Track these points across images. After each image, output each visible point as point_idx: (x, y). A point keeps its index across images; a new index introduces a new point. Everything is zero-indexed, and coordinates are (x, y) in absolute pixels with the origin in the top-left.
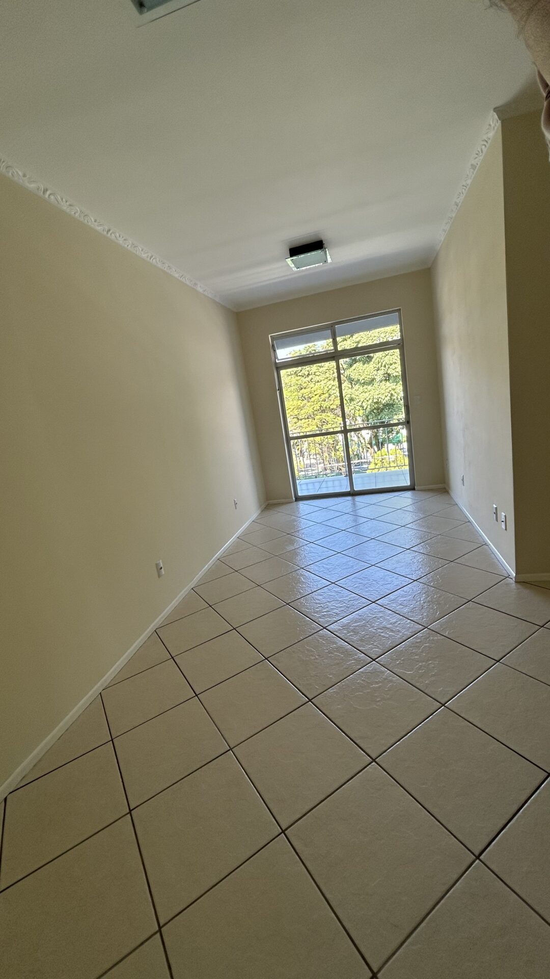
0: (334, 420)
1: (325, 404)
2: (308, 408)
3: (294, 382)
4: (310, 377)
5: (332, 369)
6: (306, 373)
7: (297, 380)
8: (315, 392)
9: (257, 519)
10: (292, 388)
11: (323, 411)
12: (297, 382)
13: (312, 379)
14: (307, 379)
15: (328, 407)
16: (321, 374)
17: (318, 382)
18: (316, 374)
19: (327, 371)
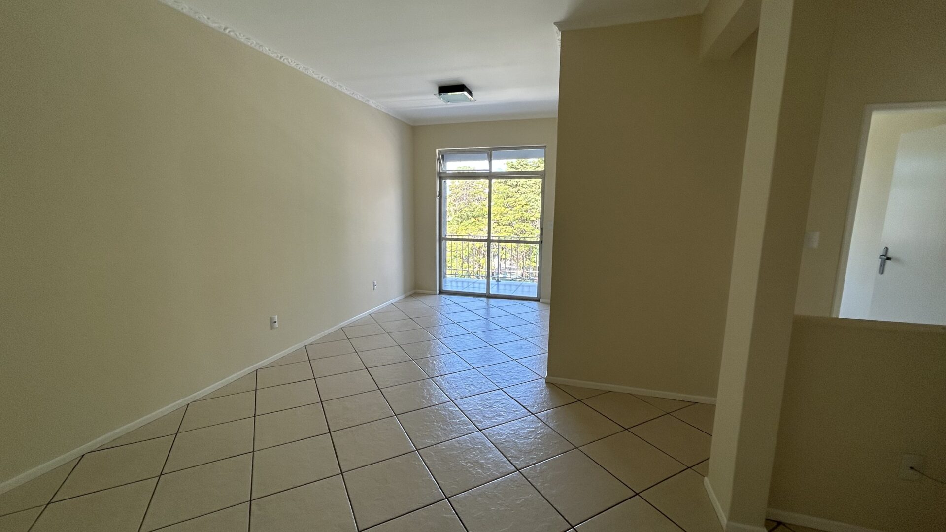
0: (531, 231)
1: (526, 215)
2: (510, 216)
3: (502, 190)
4: (518, 188)
5: (538, 184)
6: (515, 184)
7: (505, 189)
8: (519, 201)
9: (398, 302)
10: (500, 195)
11: (524, 221)
12: (504, 191)
13: (519, 190)
14: (515, 189)
15: (528, 218)
16: (528, 187)
17: (524, 193)
18: (524, 186)
19: (534, 185)
